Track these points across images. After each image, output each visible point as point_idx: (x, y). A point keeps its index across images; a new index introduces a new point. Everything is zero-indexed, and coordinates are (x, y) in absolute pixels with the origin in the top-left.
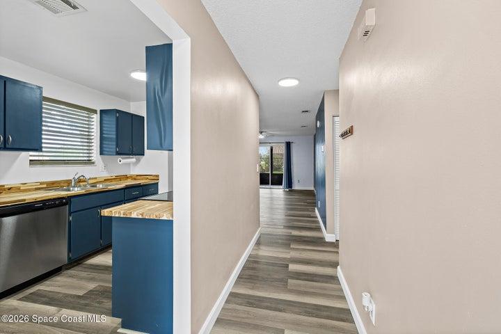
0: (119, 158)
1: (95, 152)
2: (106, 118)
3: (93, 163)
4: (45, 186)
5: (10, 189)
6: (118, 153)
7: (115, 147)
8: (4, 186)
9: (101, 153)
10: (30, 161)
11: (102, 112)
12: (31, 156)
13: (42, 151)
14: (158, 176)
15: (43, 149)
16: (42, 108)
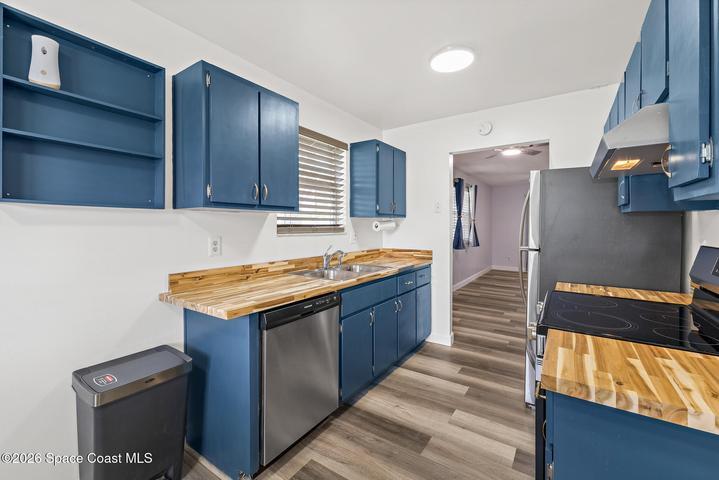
0: (375, 221)
1: (345, 212)
2: (359, 155)
3: (342, 230)
4: (293, 266)
5: (257, 271)
6: (379, 214)
7: (374, 203)
8: (251, 266)
9: (352, 214)
10: (278, 226)
11: (354, 147)
12: (279, 218)
13: (298, 211)
14: (430, 253)
15: (301, 209)
16: (298, 145)
